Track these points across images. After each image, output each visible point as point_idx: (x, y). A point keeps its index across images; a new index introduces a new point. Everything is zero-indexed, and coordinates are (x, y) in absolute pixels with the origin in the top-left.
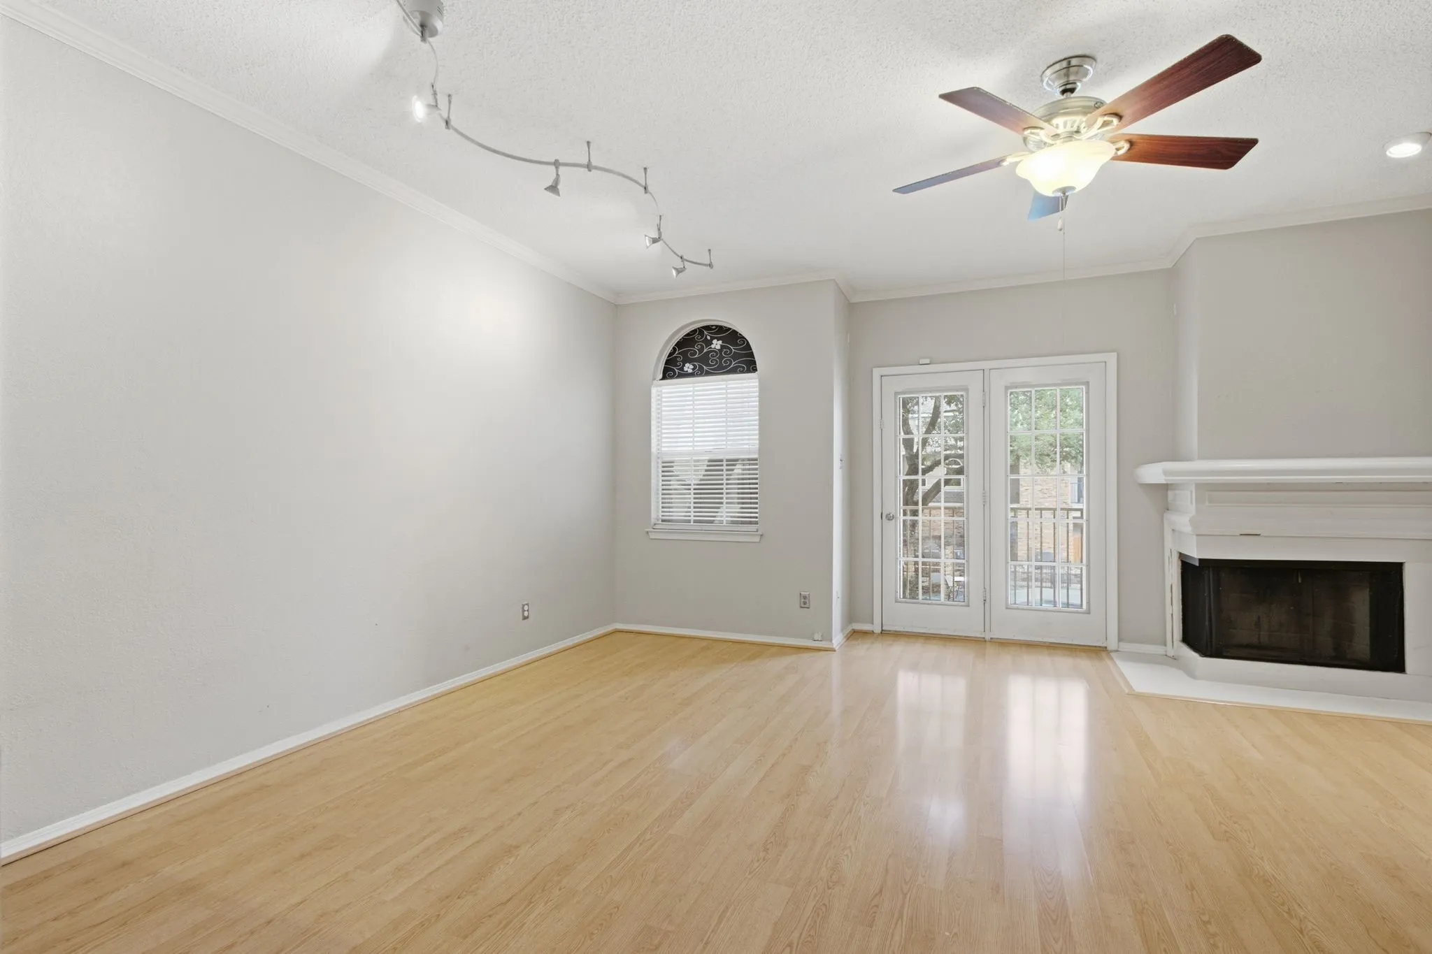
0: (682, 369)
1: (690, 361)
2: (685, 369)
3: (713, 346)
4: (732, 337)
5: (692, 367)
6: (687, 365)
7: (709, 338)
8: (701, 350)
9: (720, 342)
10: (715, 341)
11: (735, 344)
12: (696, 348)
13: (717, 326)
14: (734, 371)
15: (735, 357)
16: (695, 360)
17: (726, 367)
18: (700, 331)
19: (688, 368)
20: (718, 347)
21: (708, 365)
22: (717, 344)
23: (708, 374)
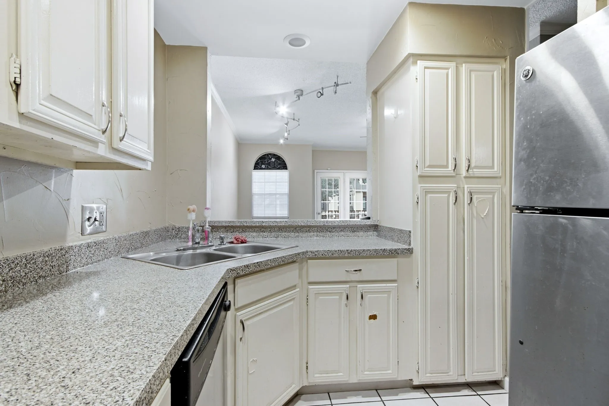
0: (261, 167)
1: (264, 164)
2: (262, 167)
3: (272, 160)
4: (278, 158)
5: (264, 166)
6: (263, 165)
7: (270, 157)
8: (268, 161)
9: (274, 159)
10: (273, 159)
11: (279, 160)
12: (266, 160)
13: (273, 154)
14: (279, 169)
15: (279, 164)
16: (266, 164)
17: (276, 167)
18: (268, 155)
19: (263, 166)
20: (274, 161)
21: (270, 166)
22: (273, 160)
23: (270, 169)
